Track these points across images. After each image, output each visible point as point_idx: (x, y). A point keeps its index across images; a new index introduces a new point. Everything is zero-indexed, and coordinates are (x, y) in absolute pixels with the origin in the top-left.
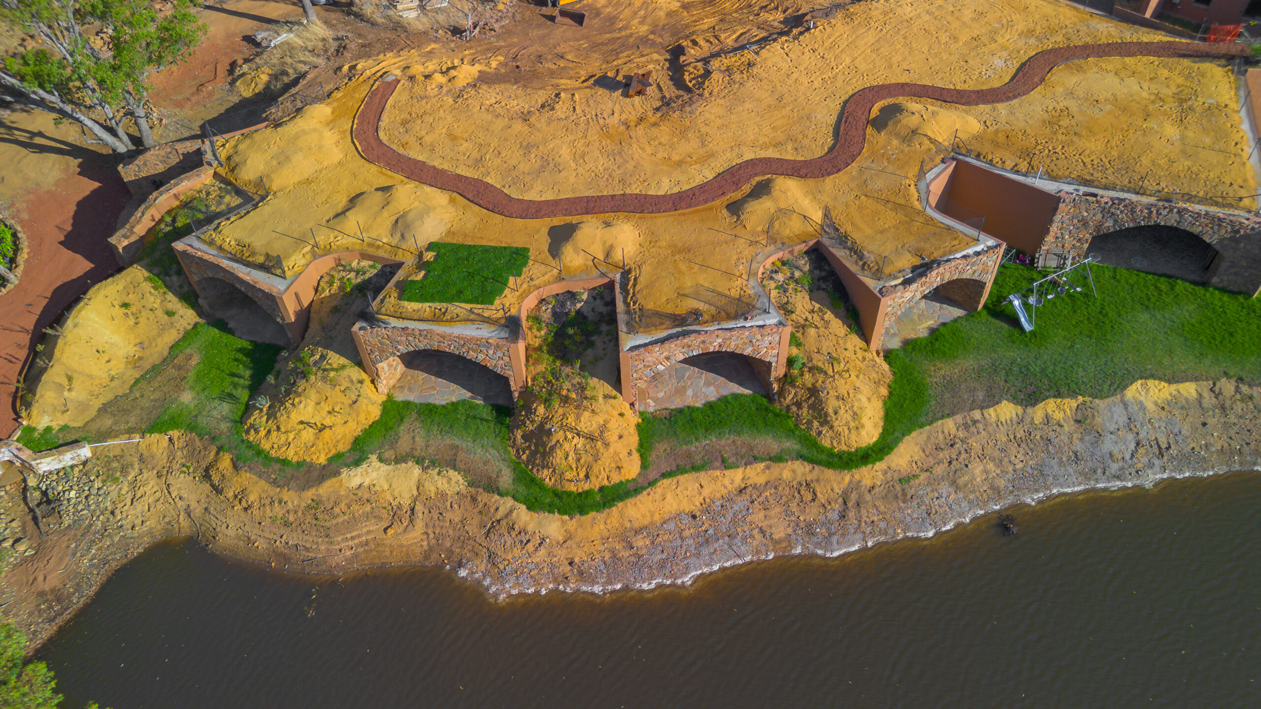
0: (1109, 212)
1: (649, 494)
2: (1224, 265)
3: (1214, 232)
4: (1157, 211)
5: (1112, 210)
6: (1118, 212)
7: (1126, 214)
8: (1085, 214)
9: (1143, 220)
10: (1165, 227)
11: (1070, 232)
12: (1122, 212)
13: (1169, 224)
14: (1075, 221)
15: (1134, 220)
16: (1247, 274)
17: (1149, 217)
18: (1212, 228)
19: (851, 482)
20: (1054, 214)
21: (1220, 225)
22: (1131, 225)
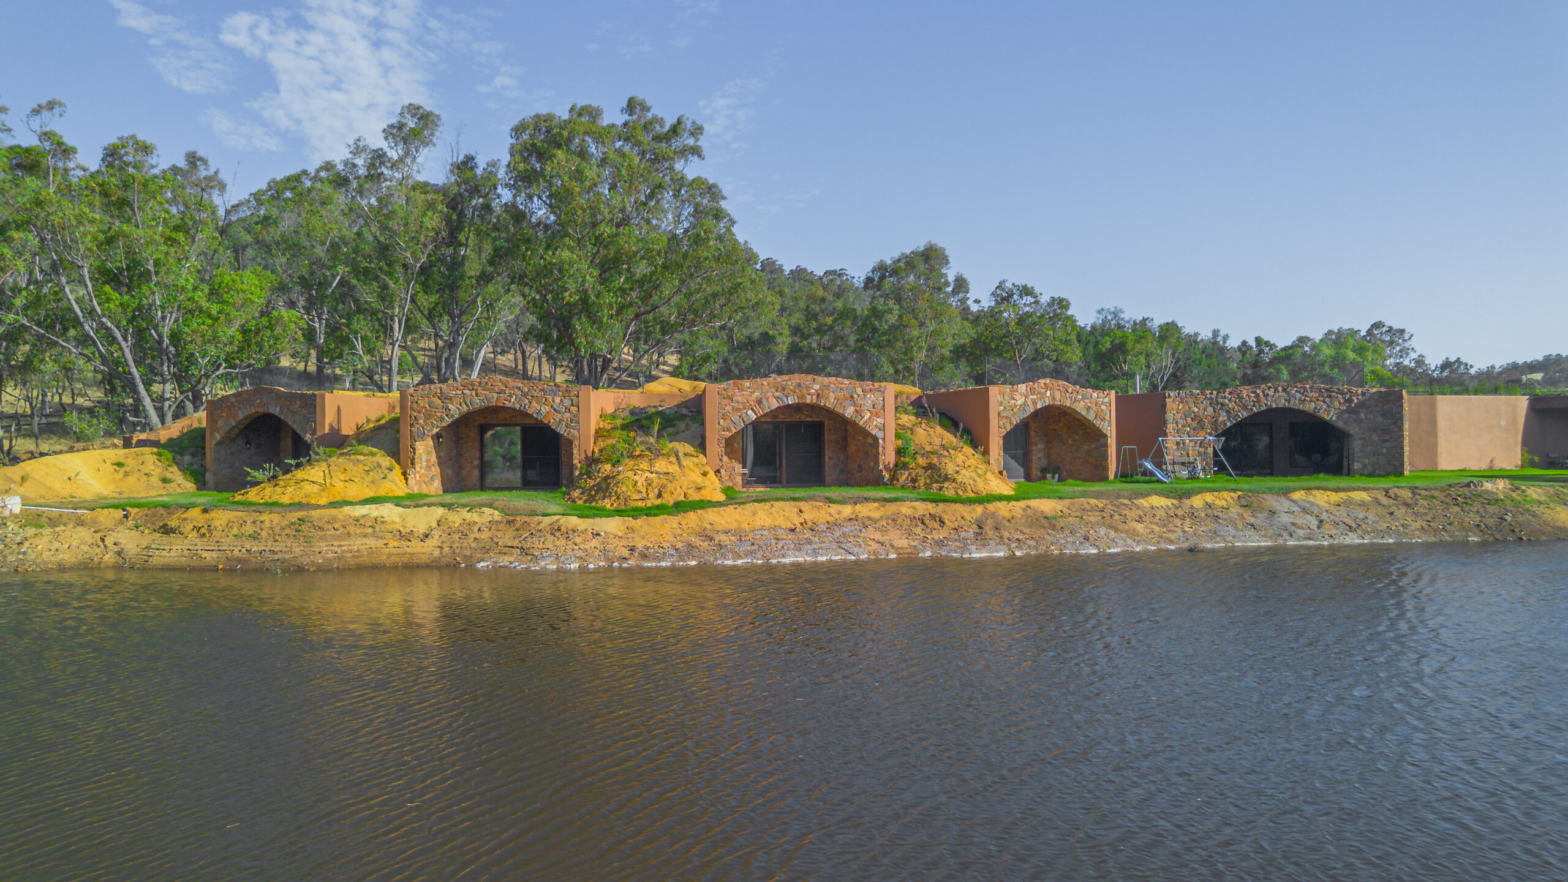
0: (1218, 403)
1: (736, 508)
2: (1356, 445)
3: (1328, 406)
4: (1264, 393)
5: (1220, 400)
6: (1227, 401)
7: (1235, 402)
8: (1196, 410)
9: (1254, 406)
10: (1277, 409)
11: (1188, 433)
12: (1230, 400)
13: (1280, 406)
14: (1189, 420)
15: (1245, 407)
16: (1385, 451)
17: (1258, 401)
18: (1324, 401)
19: (983, 514)
20: (1165, 413)
21: (1330, 397)
22: (1245, 414)
